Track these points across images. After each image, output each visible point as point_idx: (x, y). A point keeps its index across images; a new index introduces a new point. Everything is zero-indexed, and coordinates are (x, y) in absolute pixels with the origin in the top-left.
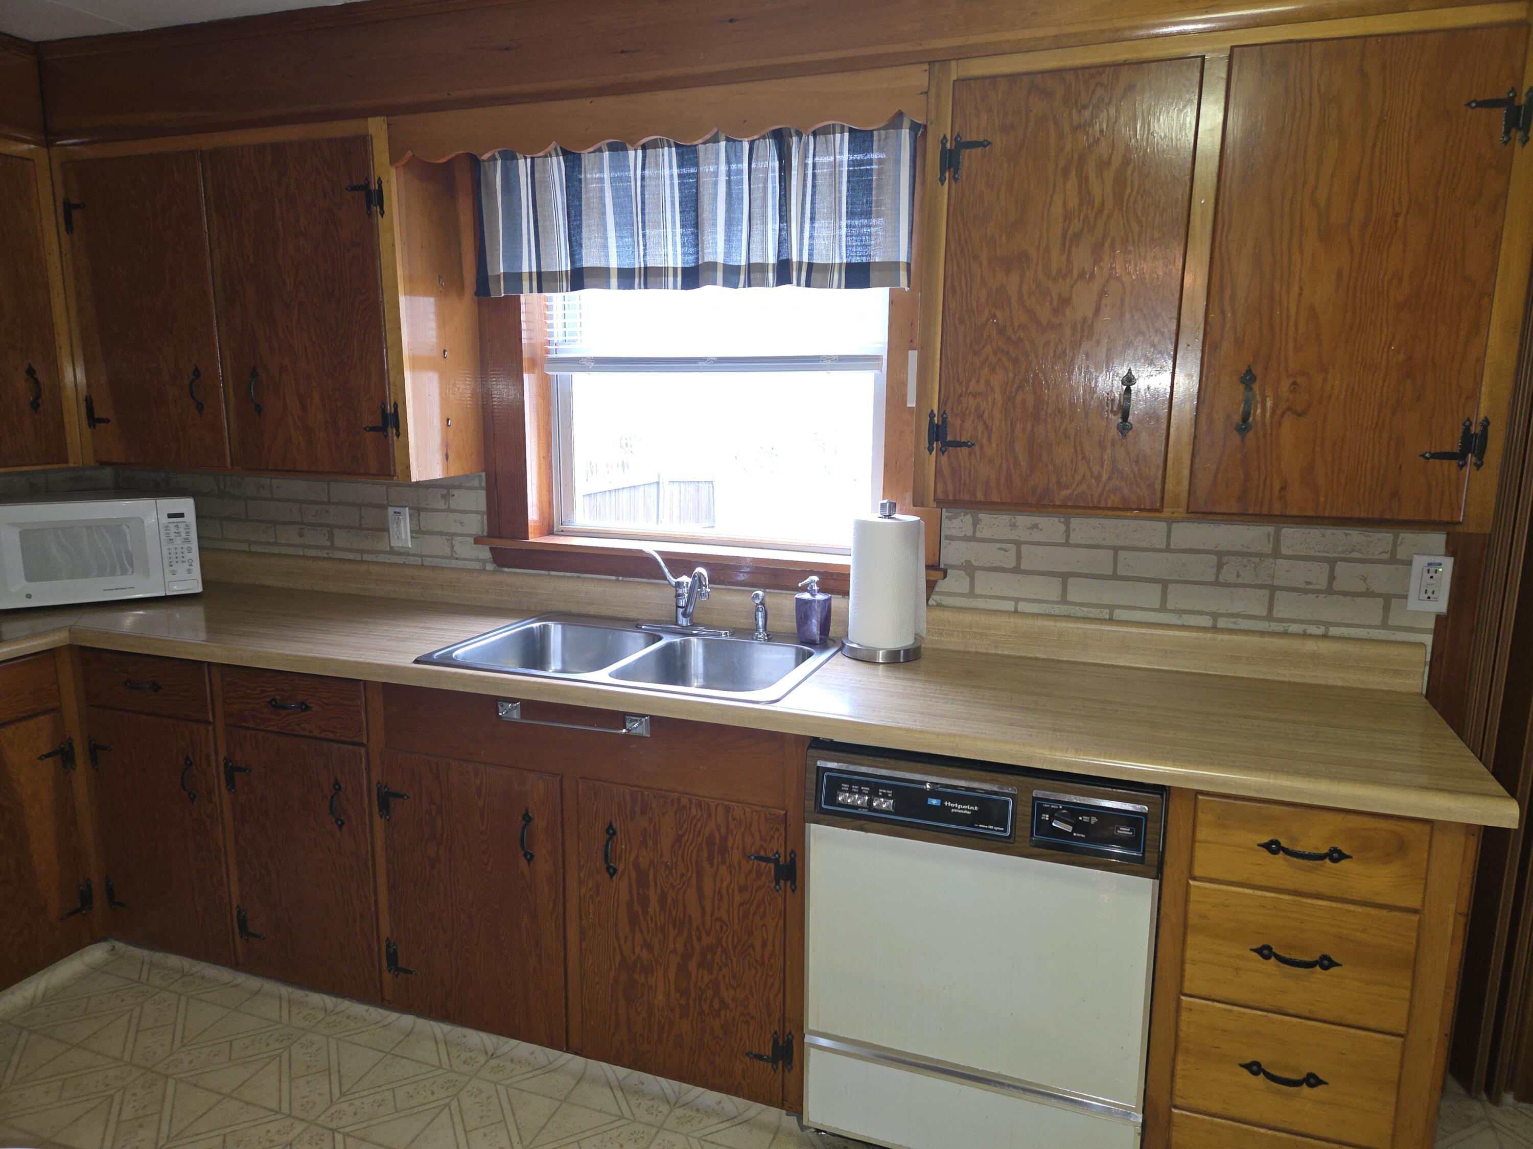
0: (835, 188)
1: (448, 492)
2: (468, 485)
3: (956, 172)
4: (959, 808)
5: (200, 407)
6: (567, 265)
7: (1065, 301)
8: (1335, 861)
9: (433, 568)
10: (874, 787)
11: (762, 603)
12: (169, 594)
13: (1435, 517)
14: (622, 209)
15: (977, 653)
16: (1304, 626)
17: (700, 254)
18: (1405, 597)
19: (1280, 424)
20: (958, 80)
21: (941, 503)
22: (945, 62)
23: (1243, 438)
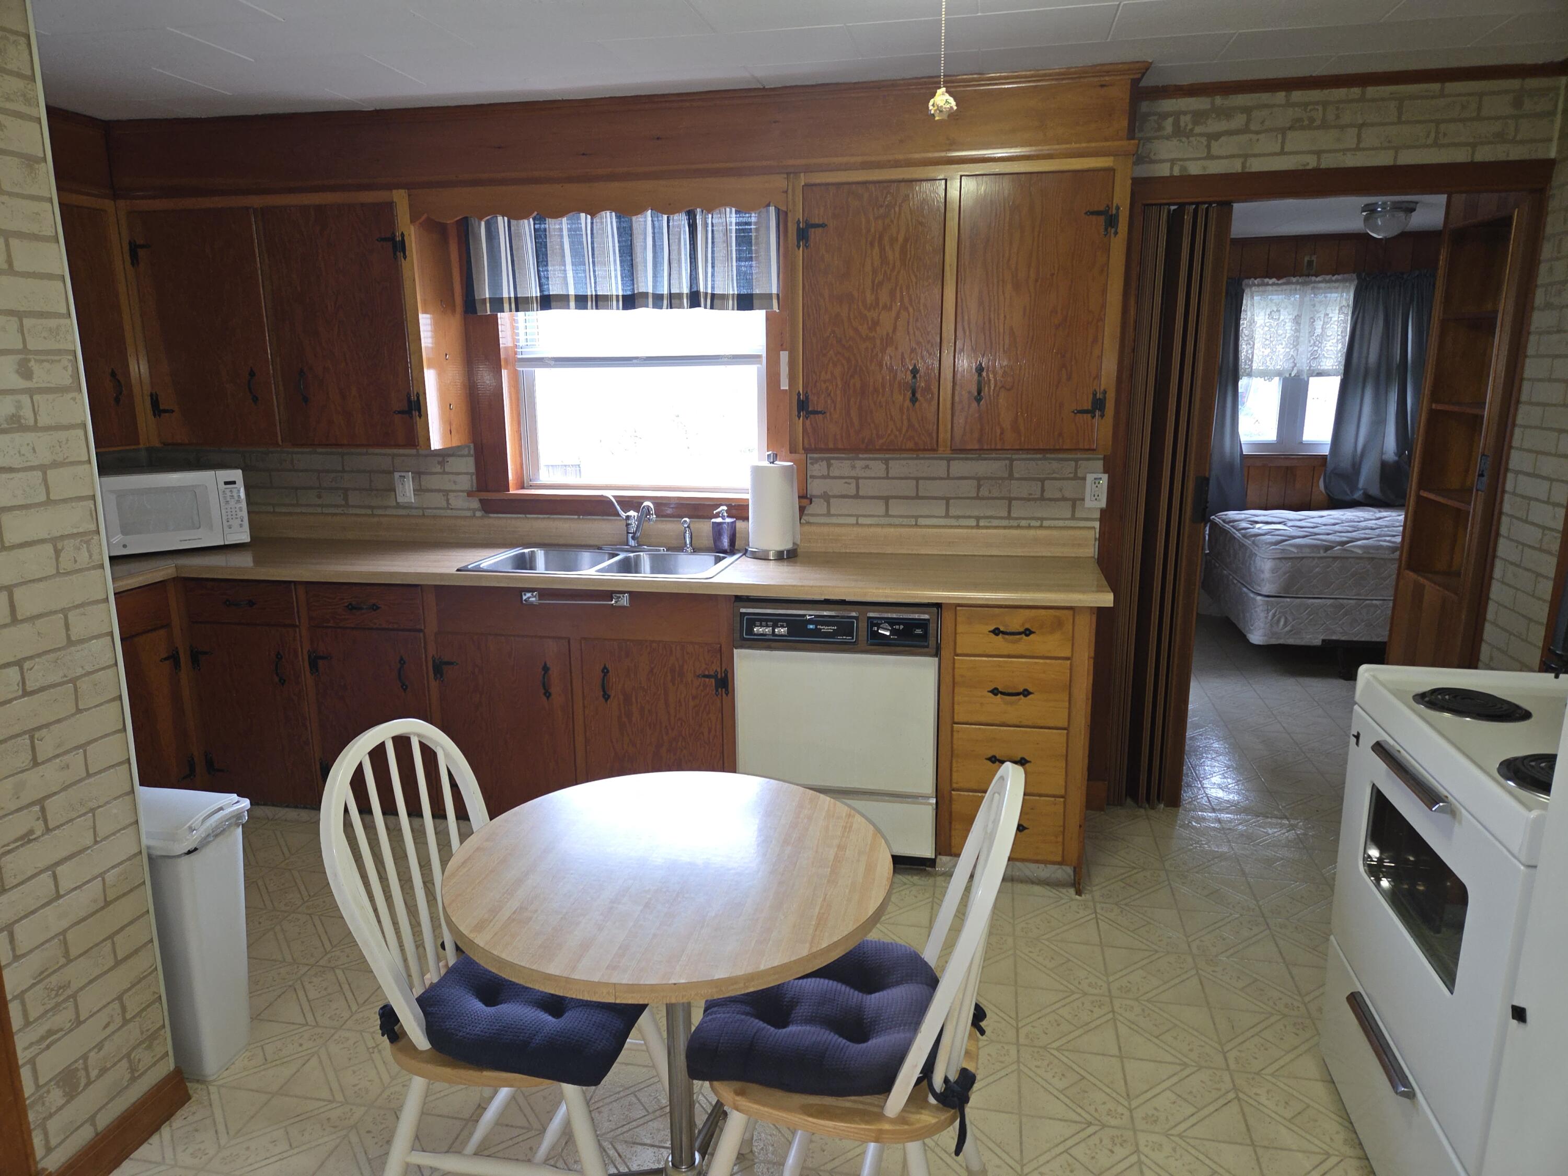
0: (727, 242)
1: (444, 460)
2: (460, 453)
3: (807, 243)
4: (825, 629)
5: (255, 399)
6: (536, 292)
7: (876, 323)
8: (1027, 635)
9: (434, 517)
10: (775, 621)
11: (688, 527)
12: (227, 543)
13: (1081, 446)
14: (577, 254)
15: (834, 552)
16: (1029, 521)
17: (635, 286)
18: (1083, 500)
19: (998, 395)
20: (806, 185)
21: (807, 450)
22: (796, 173)
23: (979, 404)
